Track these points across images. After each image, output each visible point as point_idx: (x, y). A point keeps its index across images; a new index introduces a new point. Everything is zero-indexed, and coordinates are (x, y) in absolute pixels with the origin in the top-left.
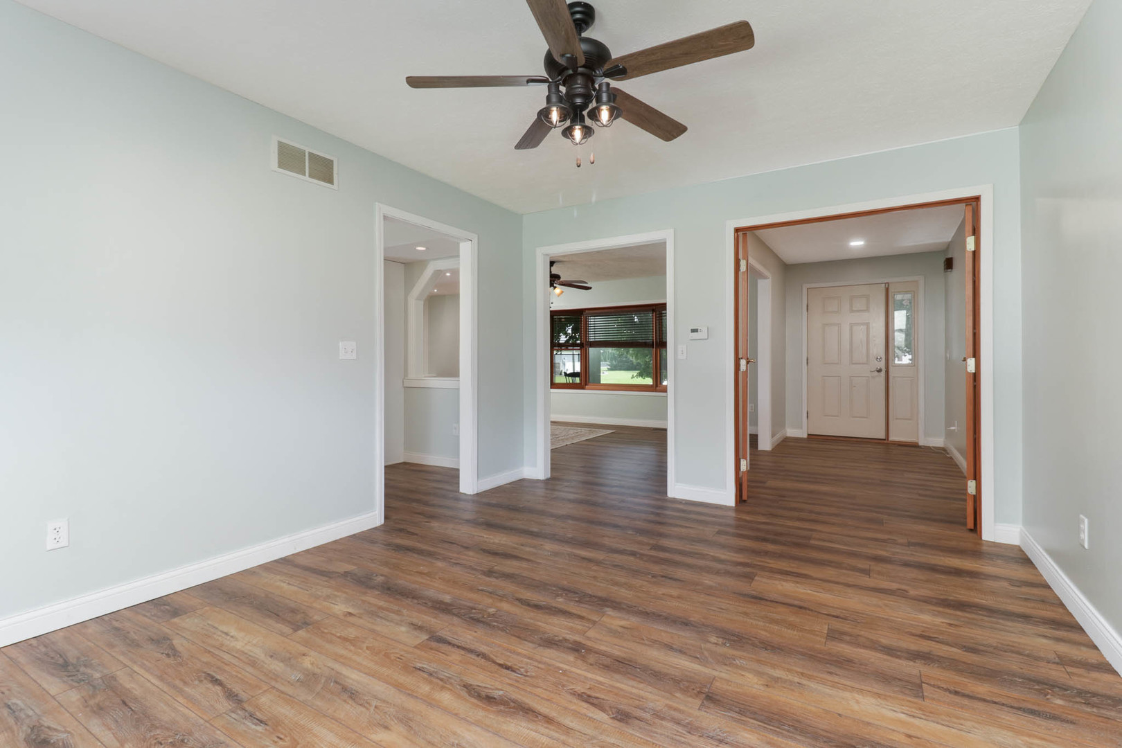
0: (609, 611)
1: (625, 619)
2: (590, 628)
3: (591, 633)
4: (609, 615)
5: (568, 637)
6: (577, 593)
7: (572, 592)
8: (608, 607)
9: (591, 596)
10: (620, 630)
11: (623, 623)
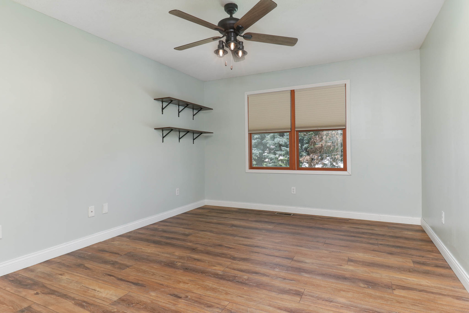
0: (220, 273)
1: (214, 269)
2: (229, 265)
3: (229, 263)
4: (221, 271)
5: (238, 262)
6: (237, 281)
7: (240, 282)
8: (220, 275)
9: (229, 280)
10: (217, 265)
11: (214, 268)
